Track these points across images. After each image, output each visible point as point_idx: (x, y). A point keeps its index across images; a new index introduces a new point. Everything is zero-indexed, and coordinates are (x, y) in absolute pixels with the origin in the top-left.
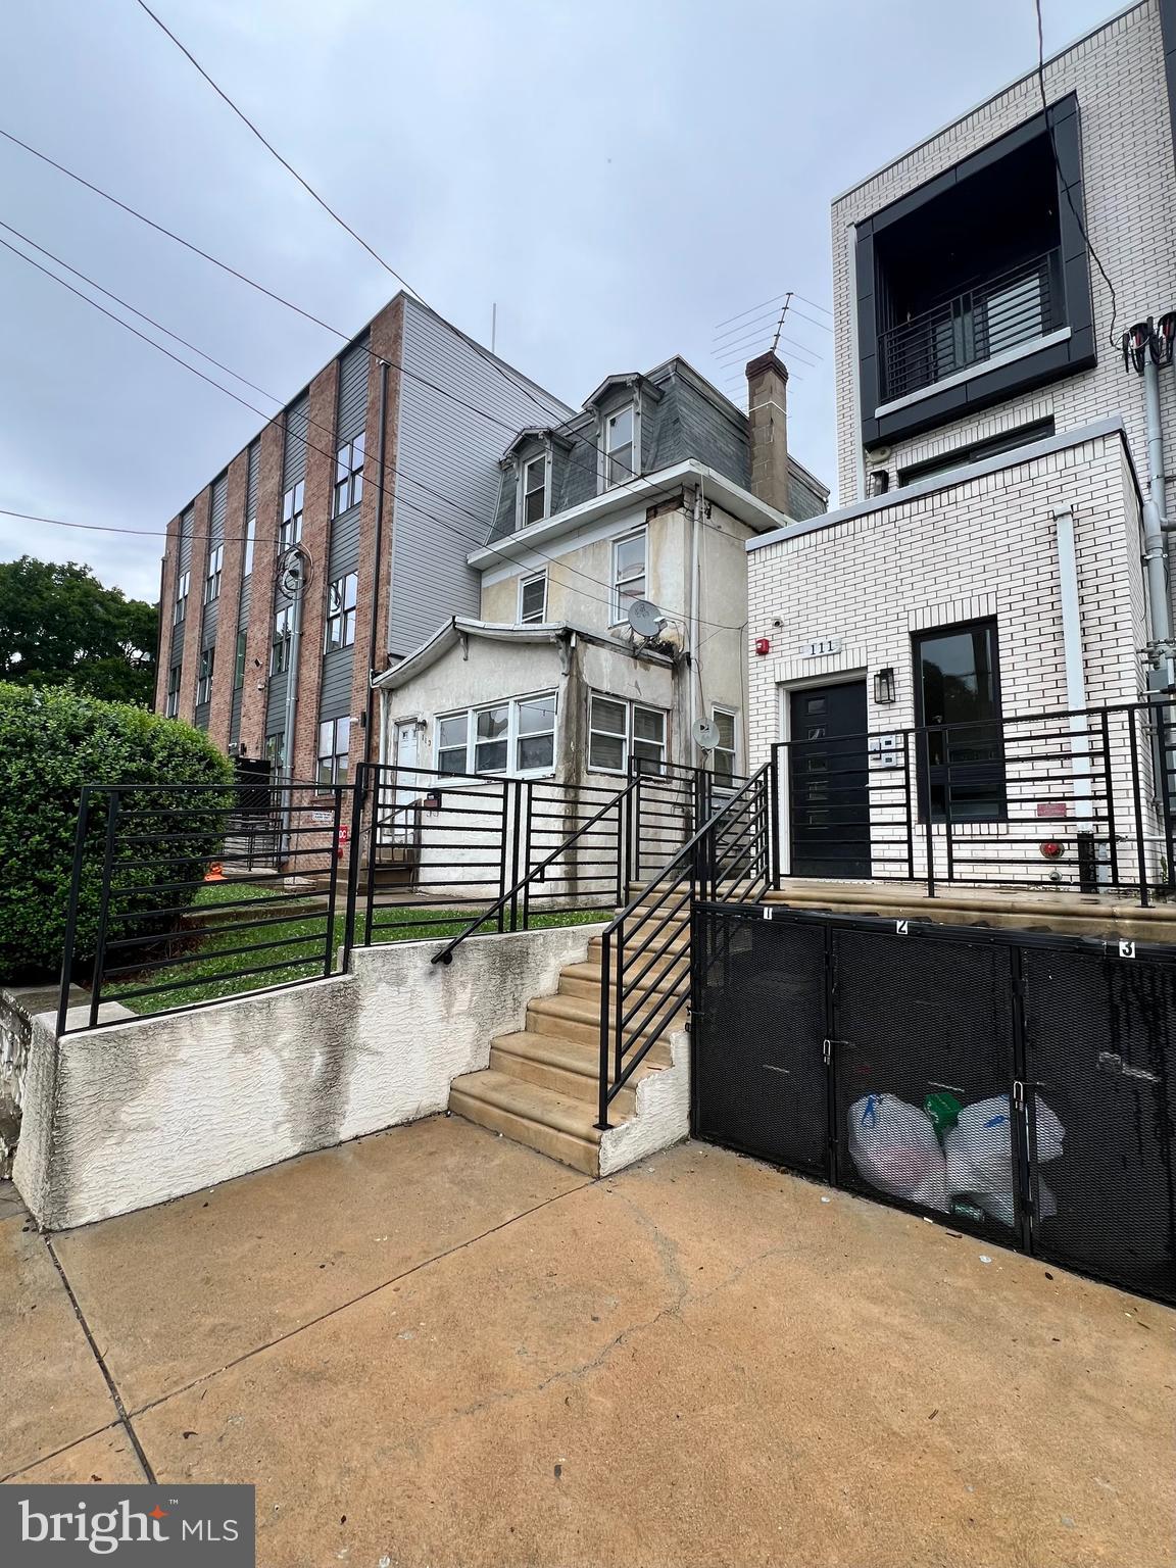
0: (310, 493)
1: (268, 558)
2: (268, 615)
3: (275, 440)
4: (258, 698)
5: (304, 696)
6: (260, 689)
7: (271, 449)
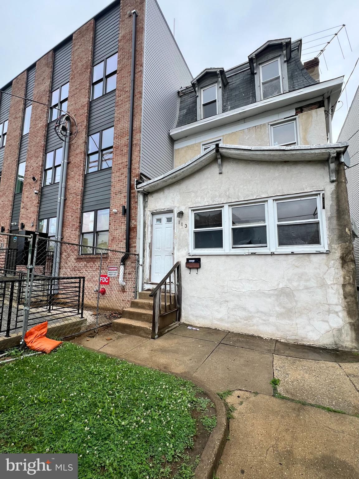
0: (74, 88)
1: (42, 124)
2: (42, 154)
3: (47, 65)
4: (34, 198)
5: (70, 197)
6: (36, 193)
7: (44, 69)
